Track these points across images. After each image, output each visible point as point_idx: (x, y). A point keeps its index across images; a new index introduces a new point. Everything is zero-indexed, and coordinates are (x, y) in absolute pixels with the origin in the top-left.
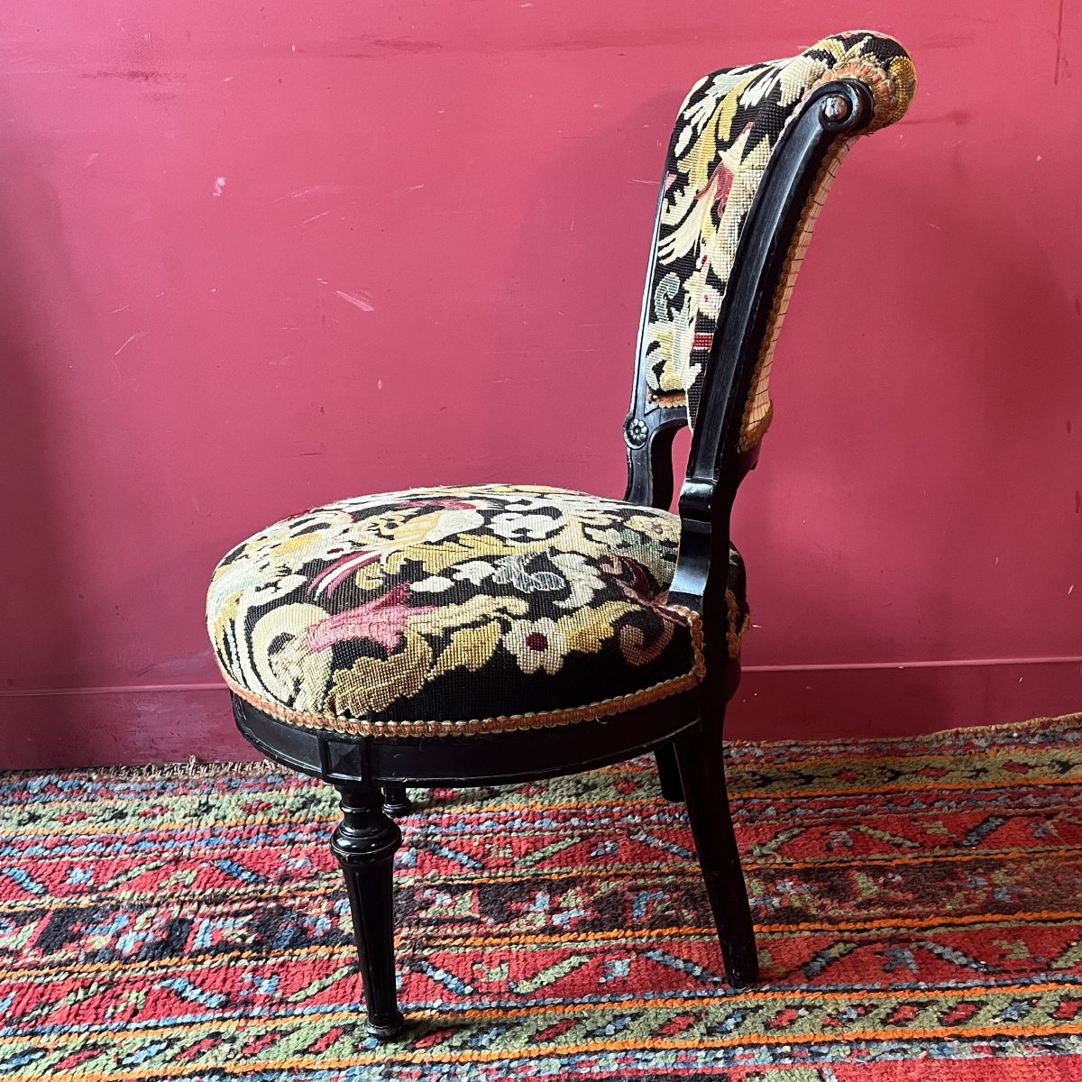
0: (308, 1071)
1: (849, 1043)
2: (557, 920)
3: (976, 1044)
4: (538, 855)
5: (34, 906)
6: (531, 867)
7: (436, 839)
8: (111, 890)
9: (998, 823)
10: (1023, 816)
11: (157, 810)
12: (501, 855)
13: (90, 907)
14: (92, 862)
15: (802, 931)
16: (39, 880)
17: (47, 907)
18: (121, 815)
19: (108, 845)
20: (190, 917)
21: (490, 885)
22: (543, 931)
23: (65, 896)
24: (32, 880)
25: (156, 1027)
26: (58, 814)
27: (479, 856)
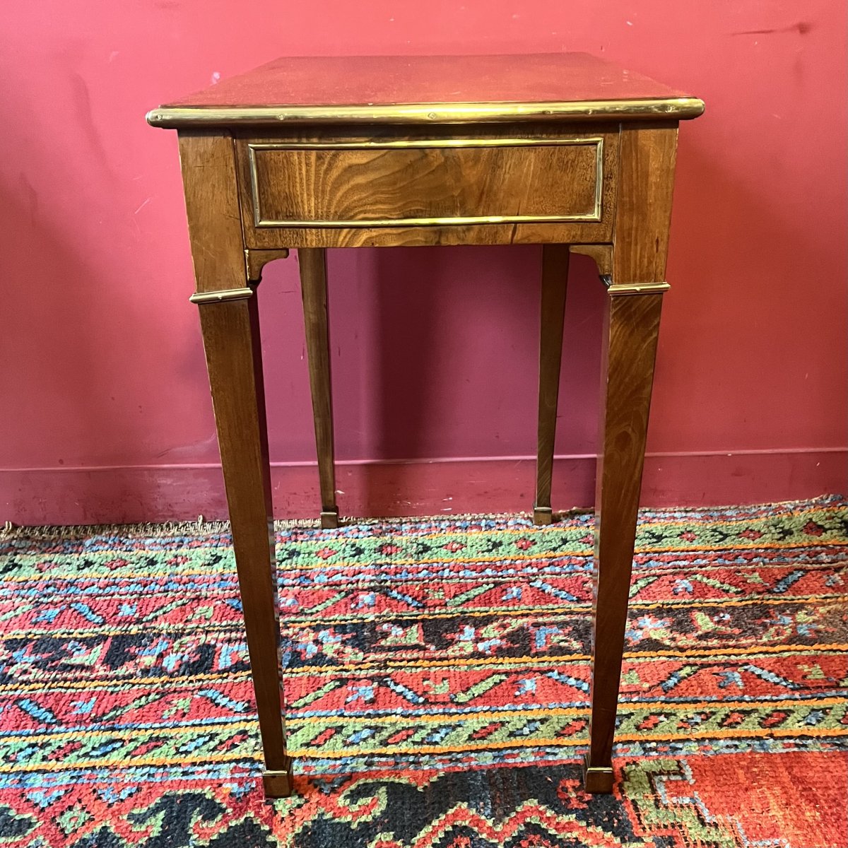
0: (313, 759)
1: (697, 740)
2: (481, 647)
3: (786, 741)
4: (464, 597)
5: (97, 632)
6: (459, 605)
7: (388, 583)
8: (151, 621)
9: (799, 575)
10: (818, 569)
11: (179, 559)
12: (437, 597)
13: (138, 634)
14: (135, 599)
15: (660, 656)
16: (98, 613)
17: (107, 633)
18: (152, 562)
19: (145, 586)
20: (213, 642)
21: (430, 620)
22: (472, 655)
23: (118, 625)
24: (93, 613)
25: (200, 725)
26: (105, 560)
27: (420, 598)
